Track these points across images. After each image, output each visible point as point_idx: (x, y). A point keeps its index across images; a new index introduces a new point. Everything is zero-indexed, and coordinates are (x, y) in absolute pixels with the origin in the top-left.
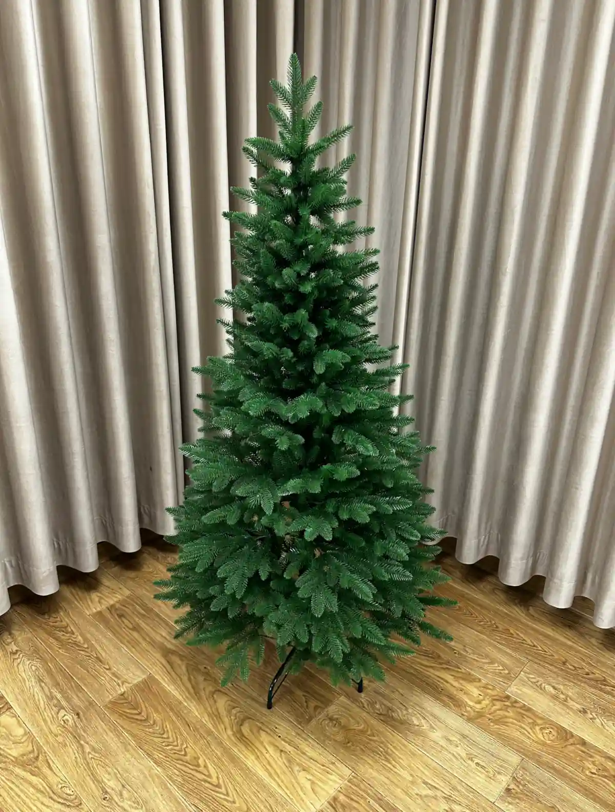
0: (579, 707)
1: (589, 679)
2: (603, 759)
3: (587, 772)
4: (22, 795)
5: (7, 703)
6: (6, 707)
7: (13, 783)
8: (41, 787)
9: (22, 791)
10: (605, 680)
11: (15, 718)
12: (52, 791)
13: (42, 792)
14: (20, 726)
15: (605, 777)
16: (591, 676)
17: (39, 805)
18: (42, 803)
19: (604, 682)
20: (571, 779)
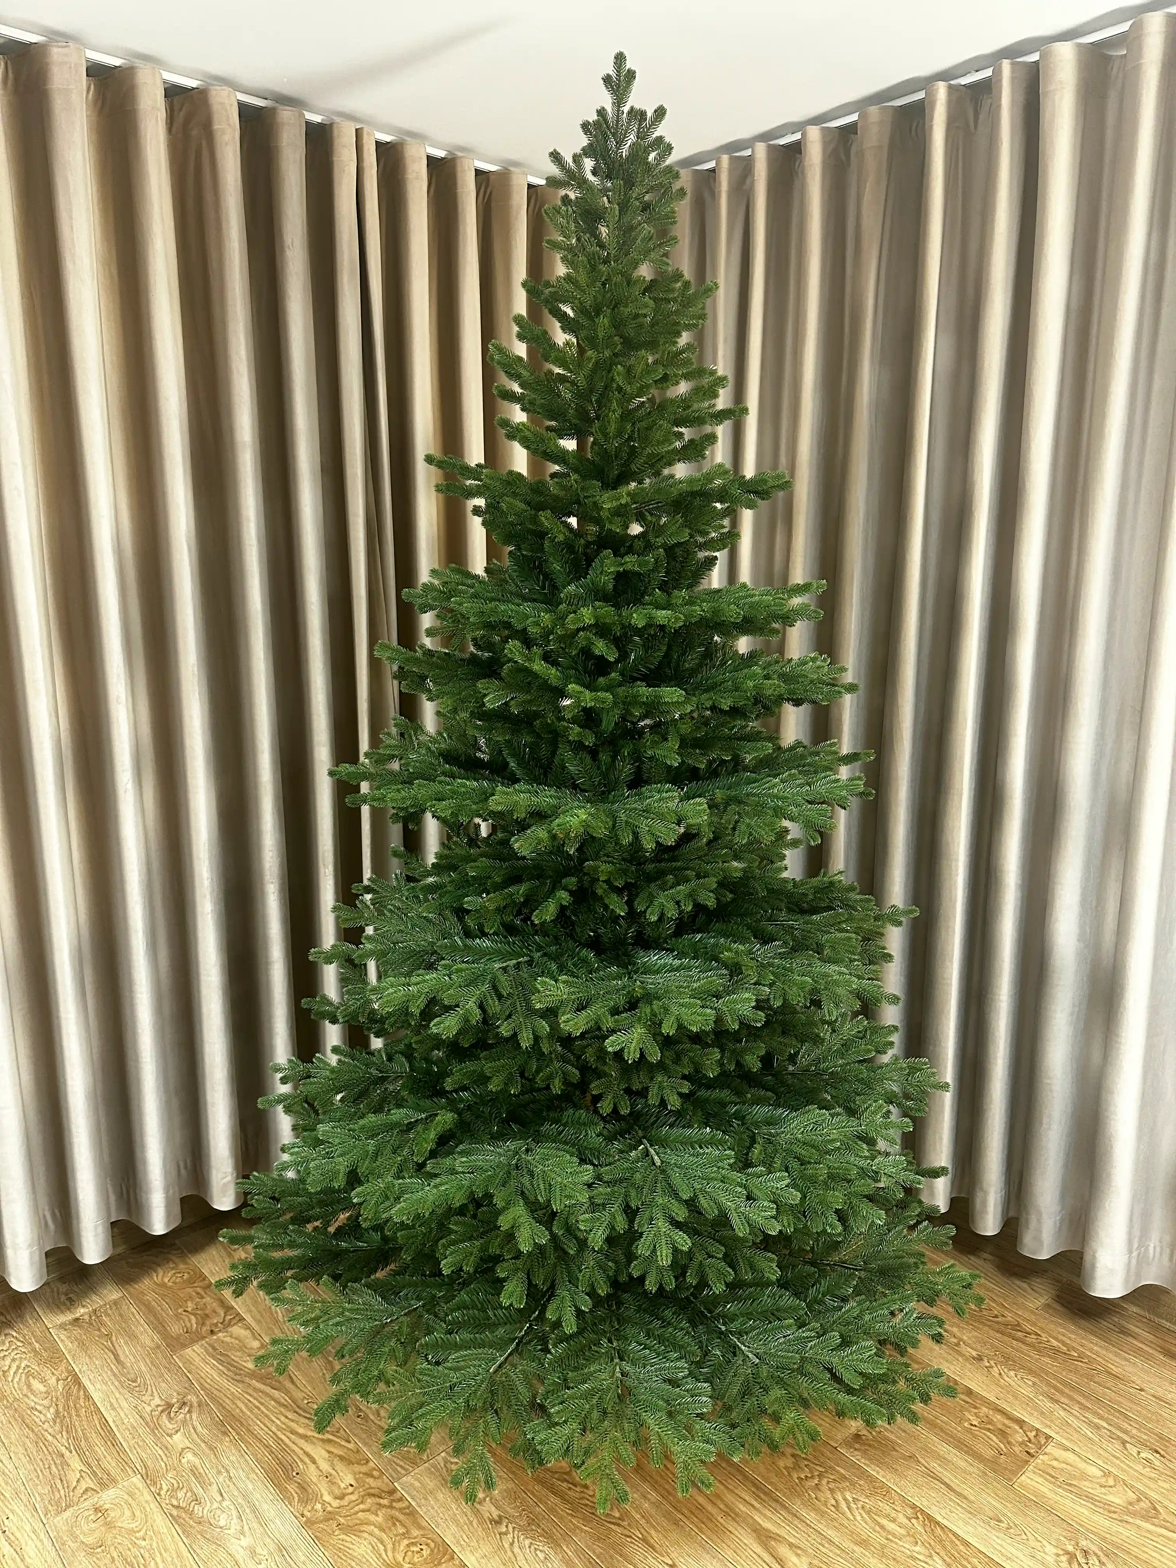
0: (974, 1353)
1: (998, 1323)
2: (991, 1412)
3: (966, 1424)
4: (262, 1408)
5: (238, 1314)
6: (237, 1318)
7: (250, 1395)
8: (283, 1401)
9: (262, 1404)
10: (1018, 1325)
11: (248, 1331)
12: (298, 1407)
13: (284, 1405)
14: (255, 1338)
15: (989, 1430)
16: (1000, 1319)
17: (283, 1418)
18: (286, 1417)
19: (1017, 1327)
20: (942, 1430)
